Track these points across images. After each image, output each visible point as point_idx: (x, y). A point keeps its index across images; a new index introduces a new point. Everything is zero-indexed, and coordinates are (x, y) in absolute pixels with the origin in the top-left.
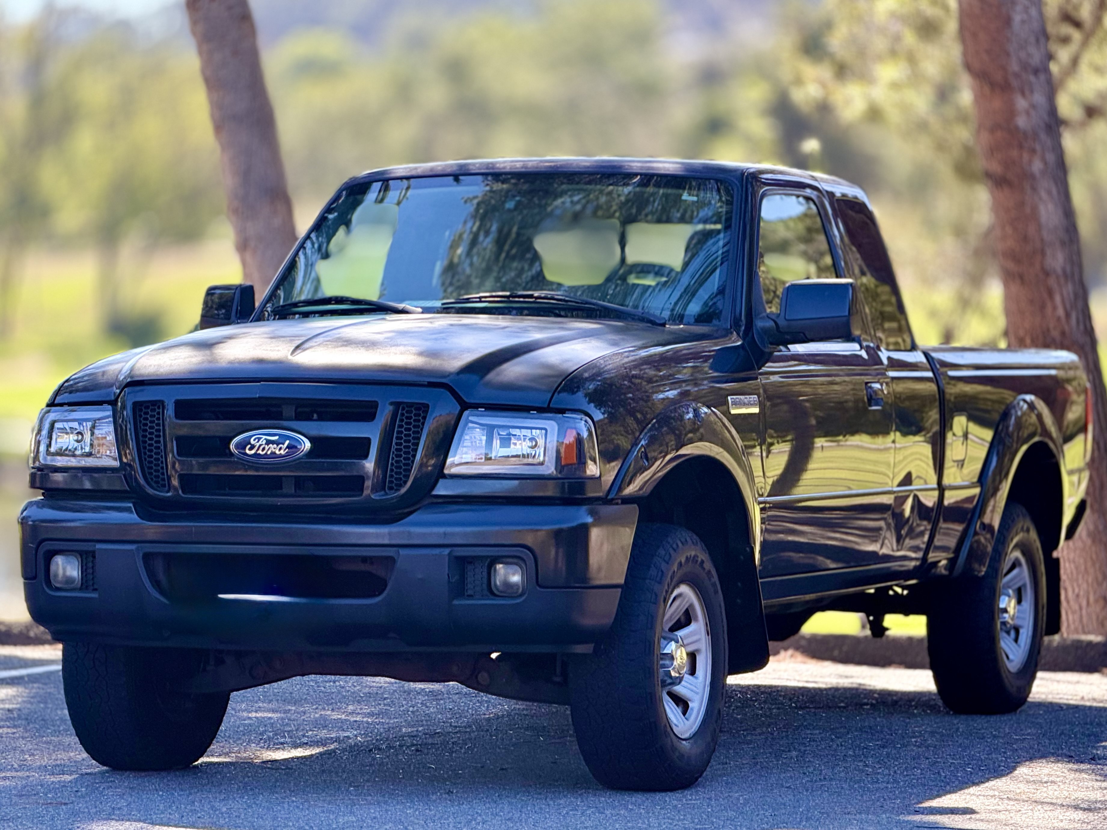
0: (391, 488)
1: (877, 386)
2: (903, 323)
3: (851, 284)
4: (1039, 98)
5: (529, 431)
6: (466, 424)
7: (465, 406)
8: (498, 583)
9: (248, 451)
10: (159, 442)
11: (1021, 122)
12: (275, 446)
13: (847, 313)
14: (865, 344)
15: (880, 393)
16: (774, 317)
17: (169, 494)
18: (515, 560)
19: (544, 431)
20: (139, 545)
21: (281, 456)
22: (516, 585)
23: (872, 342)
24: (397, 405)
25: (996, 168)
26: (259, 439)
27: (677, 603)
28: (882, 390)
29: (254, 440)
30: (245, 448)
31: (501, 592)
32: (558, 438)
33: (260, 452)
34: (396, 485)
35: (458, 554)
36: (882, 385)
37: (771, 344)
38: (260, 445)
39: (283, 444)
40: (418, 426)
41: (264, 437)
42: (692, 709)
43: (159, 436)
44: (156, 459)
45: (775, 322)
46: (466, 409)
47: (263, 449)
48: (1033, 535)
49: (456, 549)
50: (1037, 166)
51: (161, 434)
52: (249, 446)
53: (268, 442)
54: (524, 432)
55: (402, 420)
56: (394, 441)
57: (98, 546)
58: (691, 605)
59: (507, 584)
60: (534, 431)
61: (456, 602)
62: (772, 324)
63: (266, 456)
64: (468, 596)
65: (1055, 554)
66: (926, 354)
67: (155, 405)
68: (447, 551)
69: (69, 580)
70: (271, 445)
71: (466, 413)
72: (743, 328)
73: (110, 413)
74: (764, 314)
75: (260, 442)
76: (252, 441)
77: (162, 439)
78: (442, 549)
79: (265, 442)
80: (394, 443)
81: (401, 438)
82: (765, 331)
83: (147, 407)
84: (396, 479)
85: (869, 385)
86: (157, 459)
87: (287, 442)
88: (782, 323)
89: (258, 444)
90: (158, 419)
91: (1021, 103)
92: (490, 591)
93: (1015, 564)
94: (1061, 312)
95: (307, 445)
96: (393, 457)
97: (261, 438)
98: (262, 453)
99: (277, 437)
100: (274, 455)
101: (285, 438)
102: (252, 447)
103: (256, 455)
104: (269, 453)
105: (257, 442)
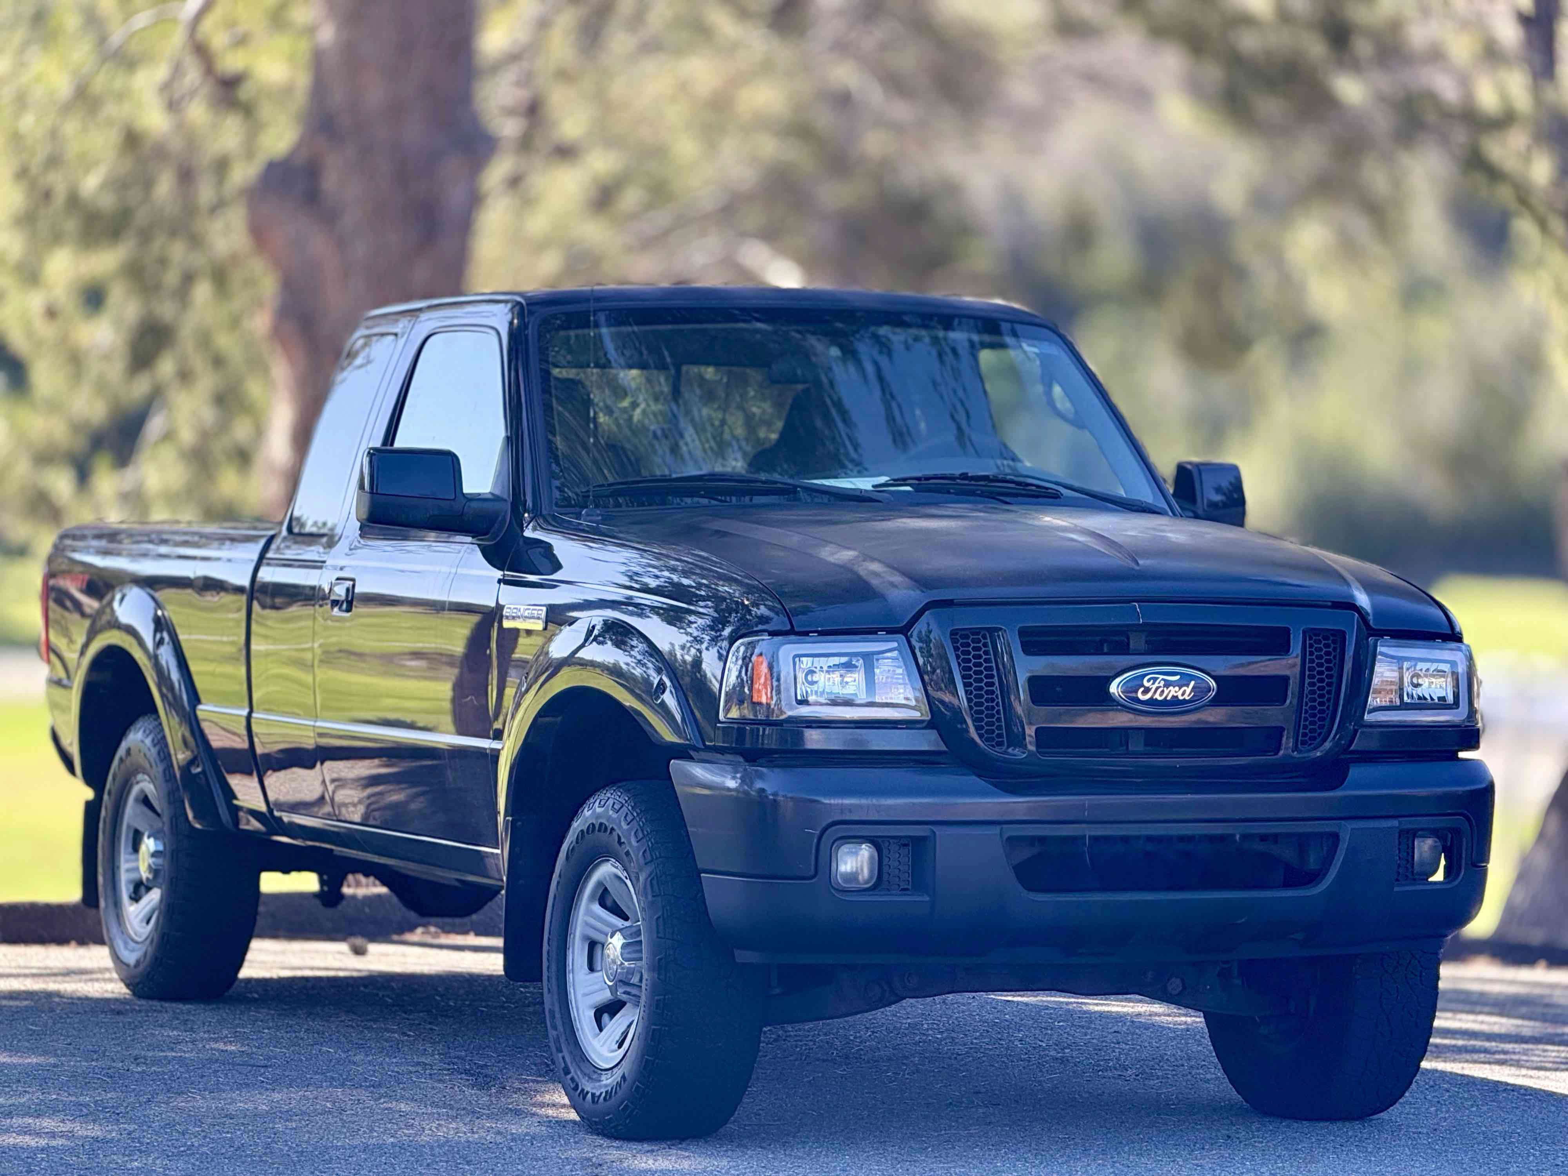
0: (1304, 743)
7: (1370, 633)
9: (1140, 696)
10: (993, 684)
12: (1177, 688)
17: (1023, 756)
21: (1185, 702)
26: (1155, 679)
29: (1149, 681)
30: (1136, 692)
33: (1157, 696)
34: (1311, 738)
35: (1405, 827)
38: (1157, 688)
39: (1188, 685)
40: (1330, 661)
41: (1161, 677)
43: (992, 676)
46: (1370, 637)
47: (1163, 692)
49: (1402, 820)
51: (995, 673)
52: (1142, 689)
53: (1168, 684)
55: (1311, 653)
56: (1307, 681)
63: (1165, 702)
67: (978, 634)
68: (1396, 823)
70: (1171, 688)
73: (895, 644)
75: (1156, 685)
76: (1146, 684)
77: (996, 680)
79: (1162, 683)
80: (1306, 685)
81: (1315, 676)
83: (966, 637)
84: (1311, 731)
87: (1193, 683)
89: (1154, 687)
90: (987, 653)
95: (1213, 687)
96: (1306, 702)
97: (1158, 678)
98: (1160, 698)
99: (1178, 677)
100: (1175, 701)
101: (1188, 678)
102: (1147, 690)
103: (1152, 702)
104: (1169, 698)
105: (1153, 684)
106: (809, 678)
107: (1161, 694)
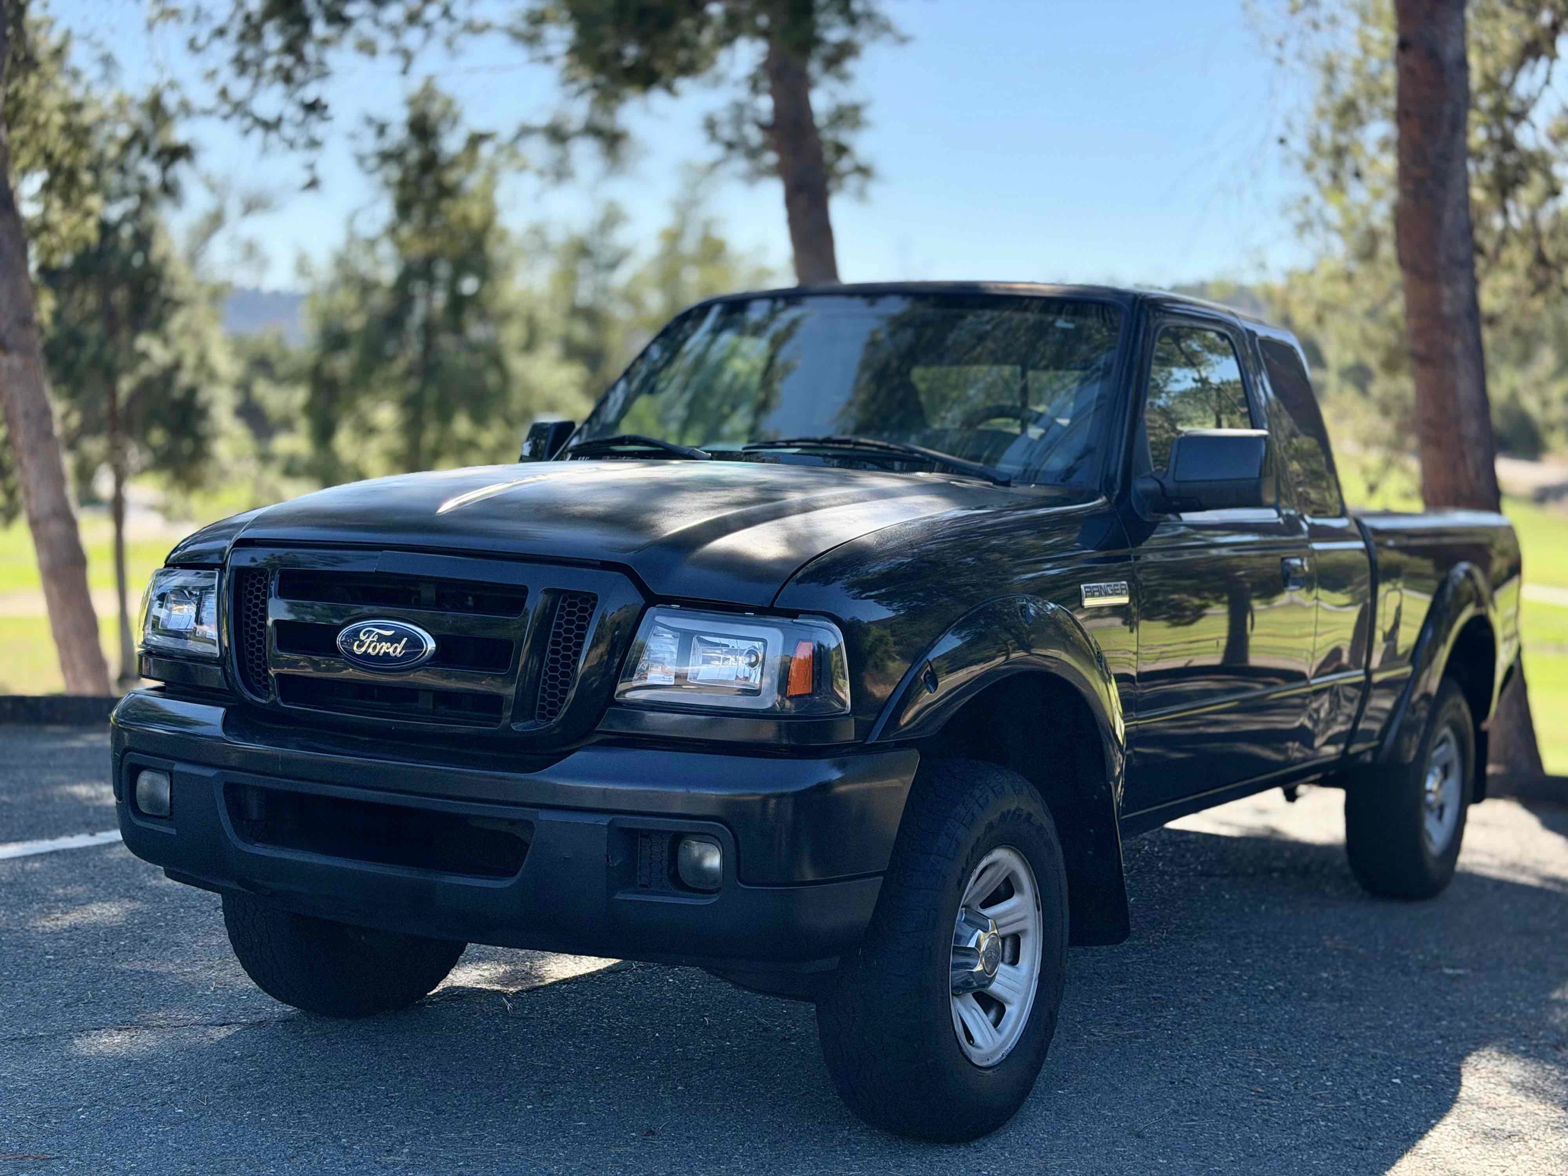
0: (542, 716)
1: (1297, 562)
2: (1332, 481)
3: (1264, 437)
4: (1463, 288)
6: (650, 627)
7: (652, 600)
9: (355, 650)
10: (263, 627)
11: (1447, 309)
12: (389, 644)
13: (1257, 475)
14: (1284, 512)
15: (1299, 569)
16: (1159, 477)
17: (266, 701)
18: (713, 839)
19: (762, 644)
20: (222, 771)
21: (396, 658)
22: (713, 871)
23: (1293, 508)
24: (555, 594)
25: (1421, 348)
26: (371, 632)
27: (988, 874)
28: (1302, 566)
29: (364, 634)
30: (353, 645)
31: (692, 882)
32: (783, 653)
33: (371, 651)
34: (550, 712)
35: (622, 825)
36: (1302, 560)
37: (1156, 511)
38: (371, 642)
39: (400, 642)
40: (583, 627)
41: (377, 630)
42: (1010, 1015)
43: (263, 619)
45: (1161, 485)
46: (653, 605)
47: (375, 647)
48: (1465, 708)
49: (619, 817)
50: (1457, 347)
51: (265, 615)
52: (358, 642)
53: (381, 638)
55: (561, 617)
56: (550, 647)
57: (177, 767)
58: (1013, 874)
59: (699, 871)
61: (619, 896)
62: (1156, 485)
63: (377, 658)
64: (640, 887)
65: (1485, 726)
66: (1358, 523)
67: (263, 574)
68: (605, 820)
69: (157, 804)
70: (384, 643)
71: (652, 610)
72: (1117, 492)
73: (216, 581)
74: (1148, 473)
75: (371, 639)
77: (265, 623)
78: (599, 817)
79: (377, 637)
80: (548, 652)
82: (1147, 495)
83: (254, 577)
84: (550, 704)
85: (1287, 561)
86: (259, 650)
87: (406, 639)
88: (1169, 484)
89: (369, 641)
90: (264, 594)
91: (1447, 292)
92: (674, 879)
93: (1444, 740)
94: (1471, 473)
95: (431, 645)
96: (546, 671)
97: (373, 632)
98: (373, 654)
99: (393, 632)
100: (386, 657)
101: (403, 633)
102: (361, 644)
103: (366, 655)
104: (381, 653)
105: (368, 638)
107: (374, 649)
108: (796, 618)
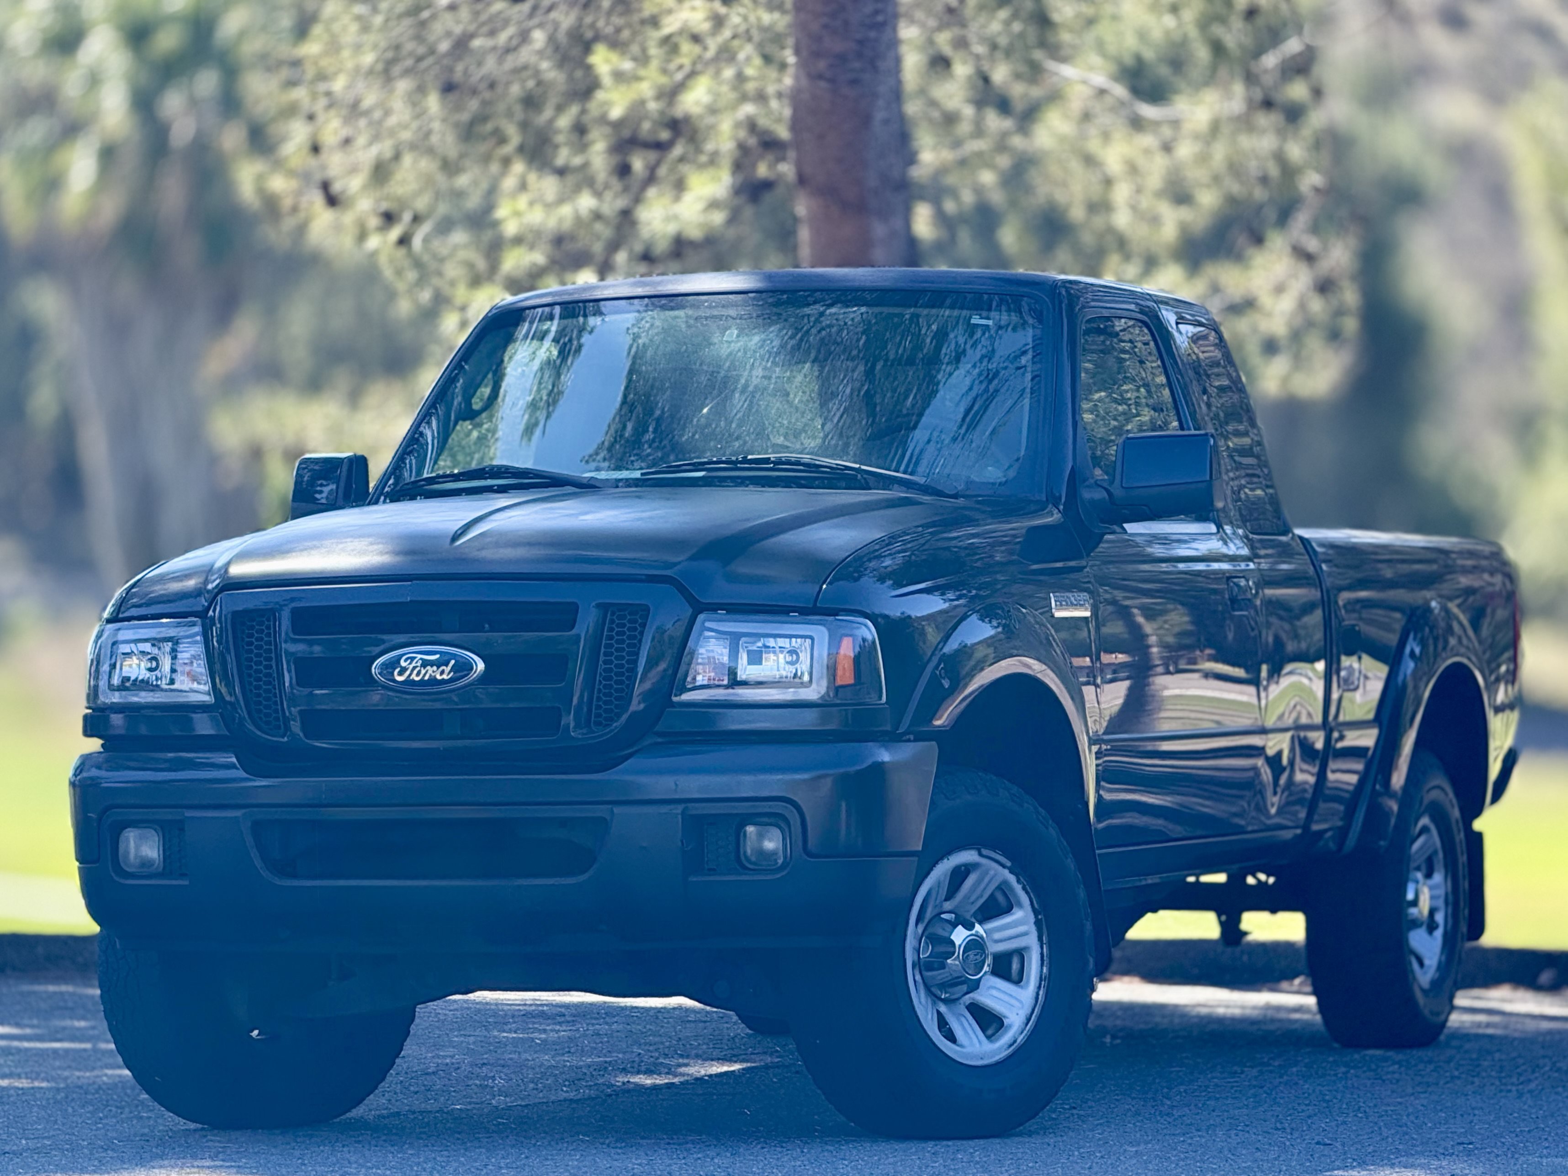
0: (599, 724)
5: (788, 640)
6: (700, 634)
7: (699, 608)
8: (749, 851)
9: (396, 677)
10: (271, 667)
12: (435, 668)
13: (1208, 478)
15: (1247, 591)
16: (1105, 485)
17: (286, 739)
18: (772, 820)
19: (808, 641)
20: (247, 810)
21: (443, 682)
22: (774, 853)
24: (604, 608)
26: (412, 659)
28: (1249, 589)
30: (392, 673)
31: (755, 864)
32: (829, 649)
33: (414, 677)
34: (606, 719)
35: (694, 812)
37: (1102, 523)
38: (414, 668)
39: (447, 665)
40: (635, 637)
41: (420, 656)
43: (270, 659)
44: (266, 691)
45: (1108, 492)
46: (701, 612)
48: (1450, 795)
49: (689, 805)
51: (273, 655)
52: (398, 669)
53: (425, 664)
54: (782, 642)
55: (611, 630)
56: (602, 658)
57: (189, 813)
59: (762, 853)
60: (794, 640)
61: (693, 879)
62: (1103, 494)
63: (422, 683)
64: (710, 870)
65: (1477, 826)
67: (263, 615)
68: (679, 809)
69: (146, 863)
70: (429, 668)
71: (701, 617)
72: (1064, 501)
73: (197, 629)
74: (1091, 482)
75: (414, 664)
77: (273, 663)
78: (672, 806)
79: (420, 662)
80: (601, 662)
81: (612, 654)
82: (1095, 504)
83: (252, 619)
84: (606, 711)
86: (268, 691)
87: (453, 662)
88: (1117, 492)
89: (411, 667)
90: (269, 635)
92: (739, 861)
93: (1424, 831)
95: (480, 666)
96: (600, 681)
97: (415, 658)
98: (417, 679)
99: (437, 656)
100: (433, 681)
101: (450, 656)
102: (403, 671)
103: (409, 682)
104: (426, 678)
105: (410, 664)
106: (154, 664)
107: (418, 674)
108: (837, 615)
